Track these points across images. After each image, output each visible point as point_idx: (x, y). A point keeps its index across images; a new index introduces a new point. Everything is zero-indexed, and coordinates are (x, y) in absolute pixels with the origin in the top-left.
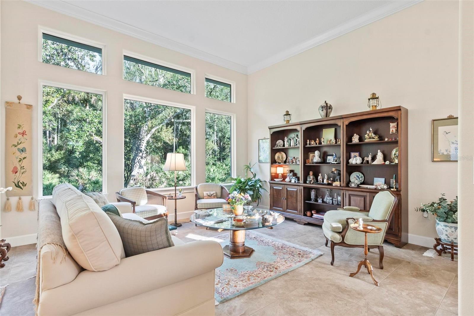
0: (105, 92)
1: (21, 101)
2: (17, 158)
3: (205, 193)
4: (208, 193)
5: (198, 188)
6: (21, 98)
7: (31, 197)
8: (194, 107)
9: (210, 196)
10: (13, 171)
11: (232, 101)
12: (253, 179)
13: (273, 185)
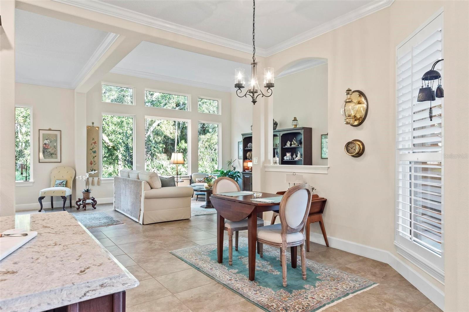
0: (135, 116)
1: (94, 125)
2: (92, 156)
3: (197, 179)
4: (199, 179)
5: (192, 176)
6: (94, 123)
7: (98, 178)
8: (190, 120)
9: (200, 181)
10: (90, 163)
11: (219, 114)
12: (234, 171)
13: (245, 175)
